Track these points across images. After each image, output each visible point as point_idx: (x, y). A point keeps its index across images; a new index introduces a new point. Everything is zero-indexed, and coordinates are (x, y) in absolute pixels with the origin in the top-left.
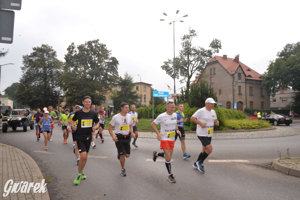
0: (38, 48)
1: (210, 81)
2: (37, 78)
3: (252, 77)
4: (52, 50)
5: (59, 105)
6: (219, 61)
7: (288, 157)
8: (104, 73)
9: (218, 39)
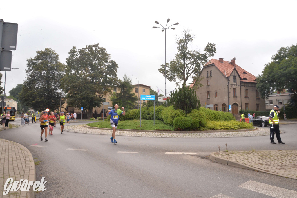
0: (42, 52)
2: (40, 80)
3: (247, 80)
4: (55, 54)
5: (61, 106)
6: (215, 64)
7: (227, 150)
8: (103, 76)
9: (212, 44)
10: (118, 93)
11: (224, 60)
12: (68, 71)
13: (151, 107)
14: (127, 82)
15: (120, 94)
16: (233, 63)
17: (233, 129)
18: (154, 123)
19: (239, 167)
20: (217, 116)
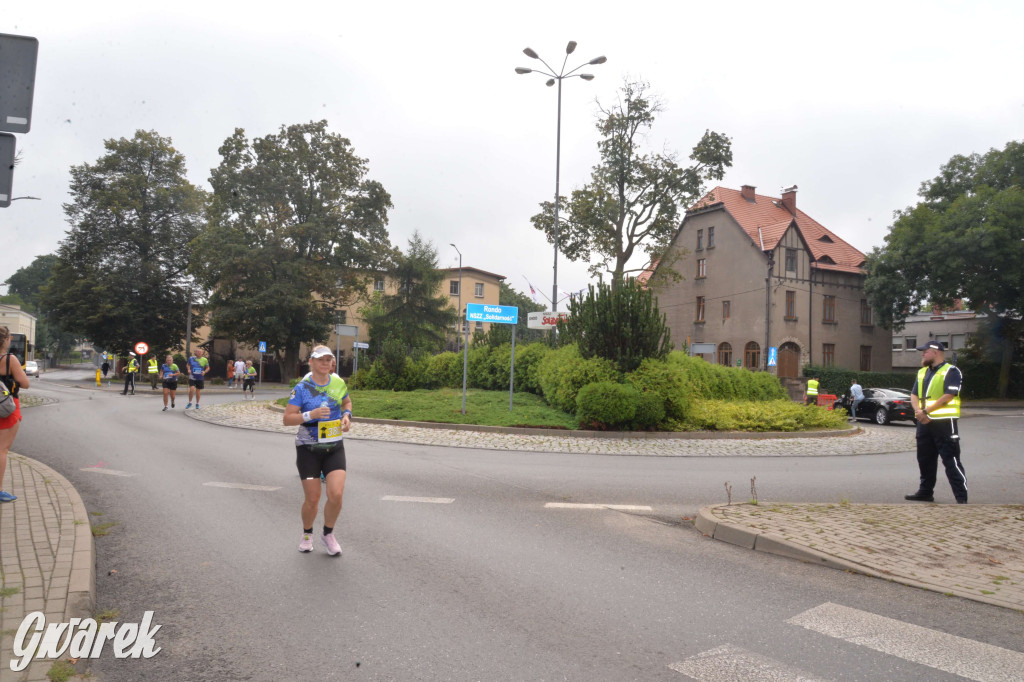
0: (124, 142)
1: (696, 269)
2: (117, 244)
3: (834, 263)
4: (172, 151)
5: (188, 335)
6: (726, 206)
7: (753, 500)
8: (340, 234)
9: (719, 134)
10: (389, 297)
11: (757, 192)
12: (215, 213)
13: (501, 347)
14: (420, 258)
15: (397, 299)
16: (787, 202)
17: (779, 429)
18: (510, 400)
19: (794, 556)
20: (727, 384)
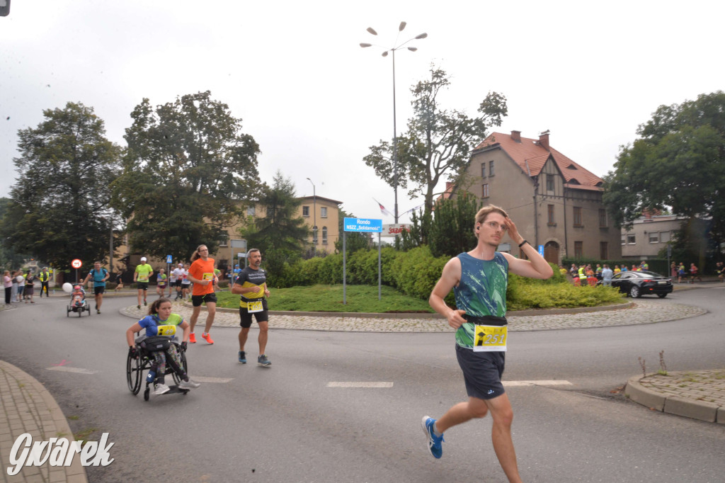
0: (58, 111)
1: (481, 192)
2: (55, 187)
3: (578, 183)
4: (94, 117)
5: (111, 253)
6: (503, 145)
7: (663, 370)
8: (223, 174)
9: (499, 93)
10: (261, 219)
14: (282, 190)
15: (266, 220)
16: (543, 142)
